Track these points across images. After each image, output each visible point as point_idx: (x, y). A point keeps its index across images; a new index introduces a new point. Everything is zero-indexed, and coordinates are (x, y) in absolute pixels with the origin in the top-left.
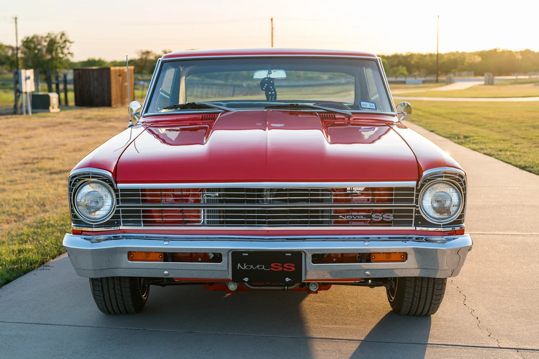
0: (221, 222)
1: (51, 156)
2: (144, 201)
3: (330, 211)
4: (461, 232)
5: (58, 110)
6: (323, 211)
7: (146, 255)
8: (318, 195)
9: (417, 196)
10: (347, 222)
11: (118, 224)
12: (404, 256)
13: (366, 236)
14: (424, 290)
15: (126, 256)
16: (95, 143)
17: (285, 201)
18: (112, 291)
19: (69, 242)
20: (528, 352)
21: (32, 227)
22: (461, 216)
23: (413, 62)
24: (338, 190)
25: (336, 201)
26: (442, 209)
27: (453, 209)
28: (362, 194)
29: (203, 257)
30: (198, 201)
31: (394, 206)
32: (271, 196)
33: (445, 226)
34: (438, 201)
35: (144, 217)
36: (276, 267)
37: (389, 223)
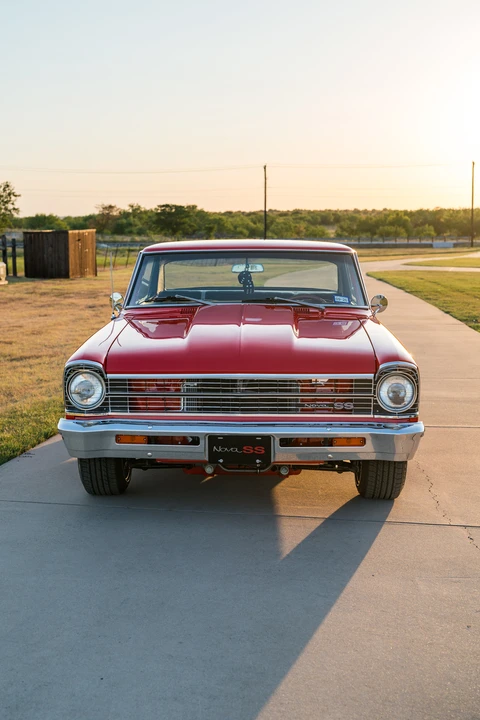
0: (198, 409)
1: (7, 340)
2: (130, 390)
3: (297, 400)
4: (415, 420)
5: (7, 282)
6: (290, 401)
7: (132, 438)
8: (286, 385)
9: (375, 387)
10: (313, 410)
11: (107, 411)
12: (362, 441)
13: (330, 423)
14: (386, 474)
15: (114, 438)
16: (55, 325)
17: (256, 391)
18: (98, 473)
19: (64, 426)
20: (474, 529)
21: (5, 417)
22: (415, 406)
23: (442, 220)
24: (305, 381)
25: (302, 391)
26: (397, 398)
27: (407, 399)
28: (326, 385)
29: (184, 440)
30: (179, 390)
31: (355, 396)
32: (244, 386)
33: (400, 414)
34: (394, 392)
35: (130, 404)
36: (248, 449)
37: (350, 411)
